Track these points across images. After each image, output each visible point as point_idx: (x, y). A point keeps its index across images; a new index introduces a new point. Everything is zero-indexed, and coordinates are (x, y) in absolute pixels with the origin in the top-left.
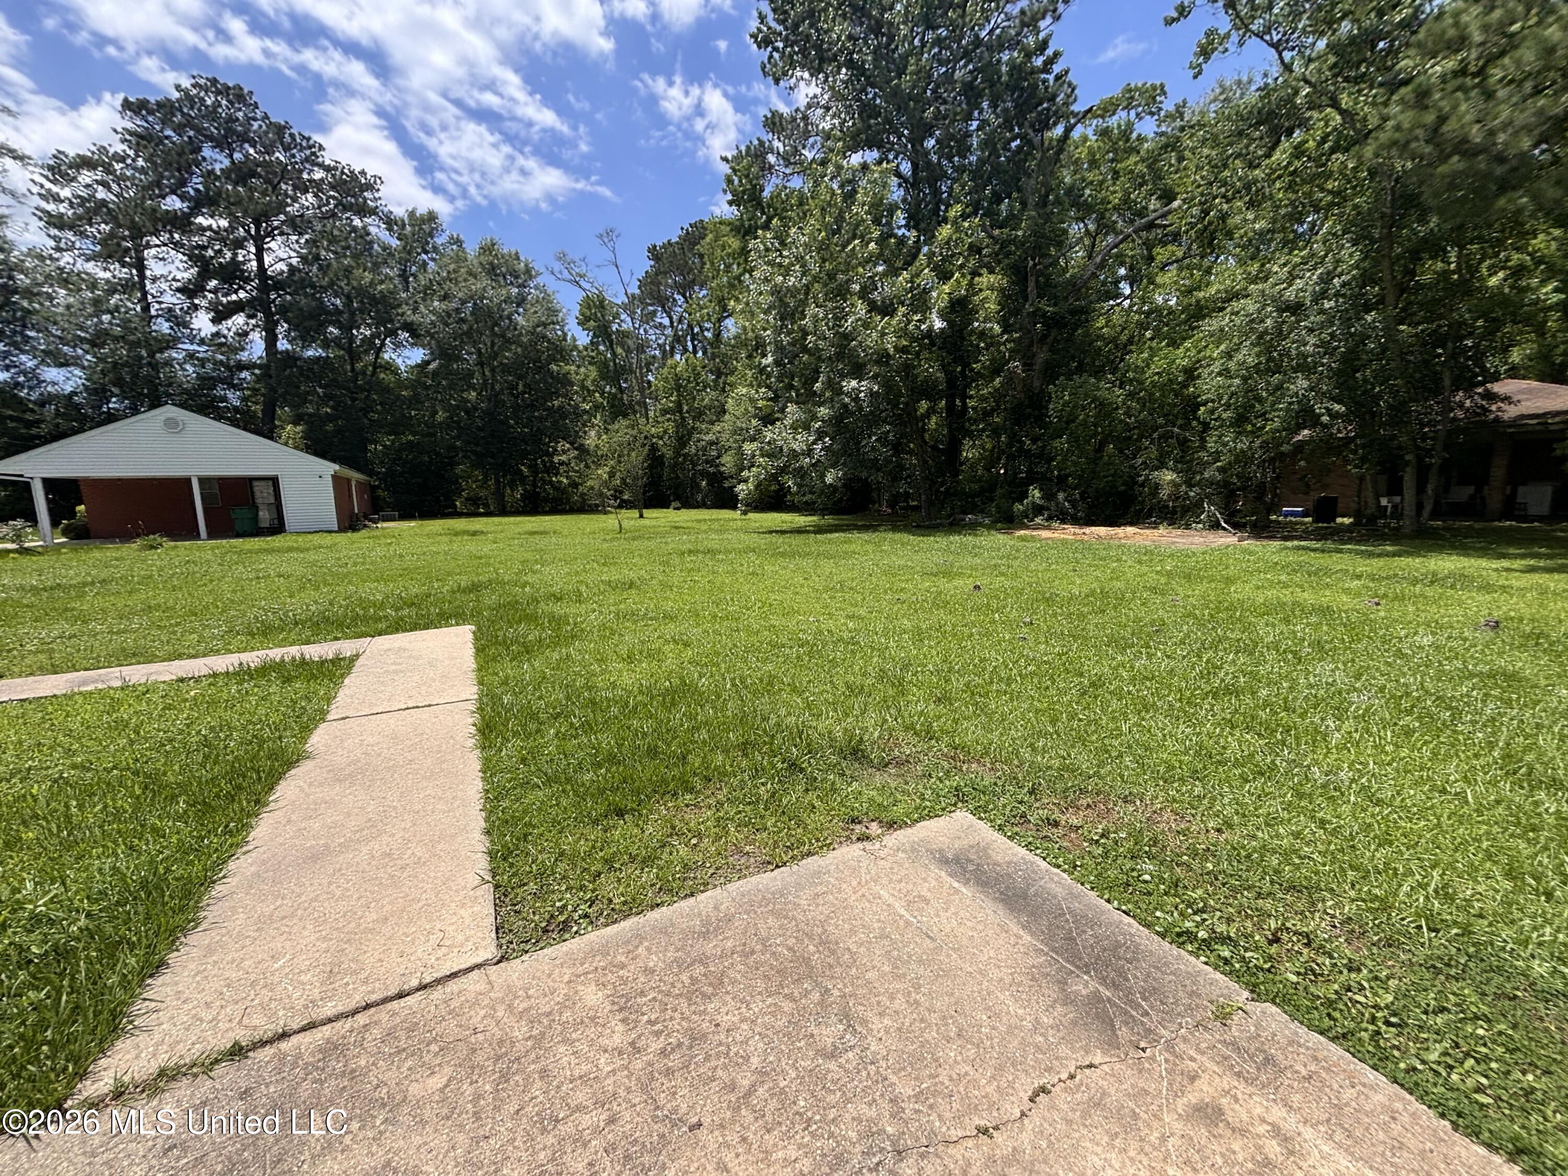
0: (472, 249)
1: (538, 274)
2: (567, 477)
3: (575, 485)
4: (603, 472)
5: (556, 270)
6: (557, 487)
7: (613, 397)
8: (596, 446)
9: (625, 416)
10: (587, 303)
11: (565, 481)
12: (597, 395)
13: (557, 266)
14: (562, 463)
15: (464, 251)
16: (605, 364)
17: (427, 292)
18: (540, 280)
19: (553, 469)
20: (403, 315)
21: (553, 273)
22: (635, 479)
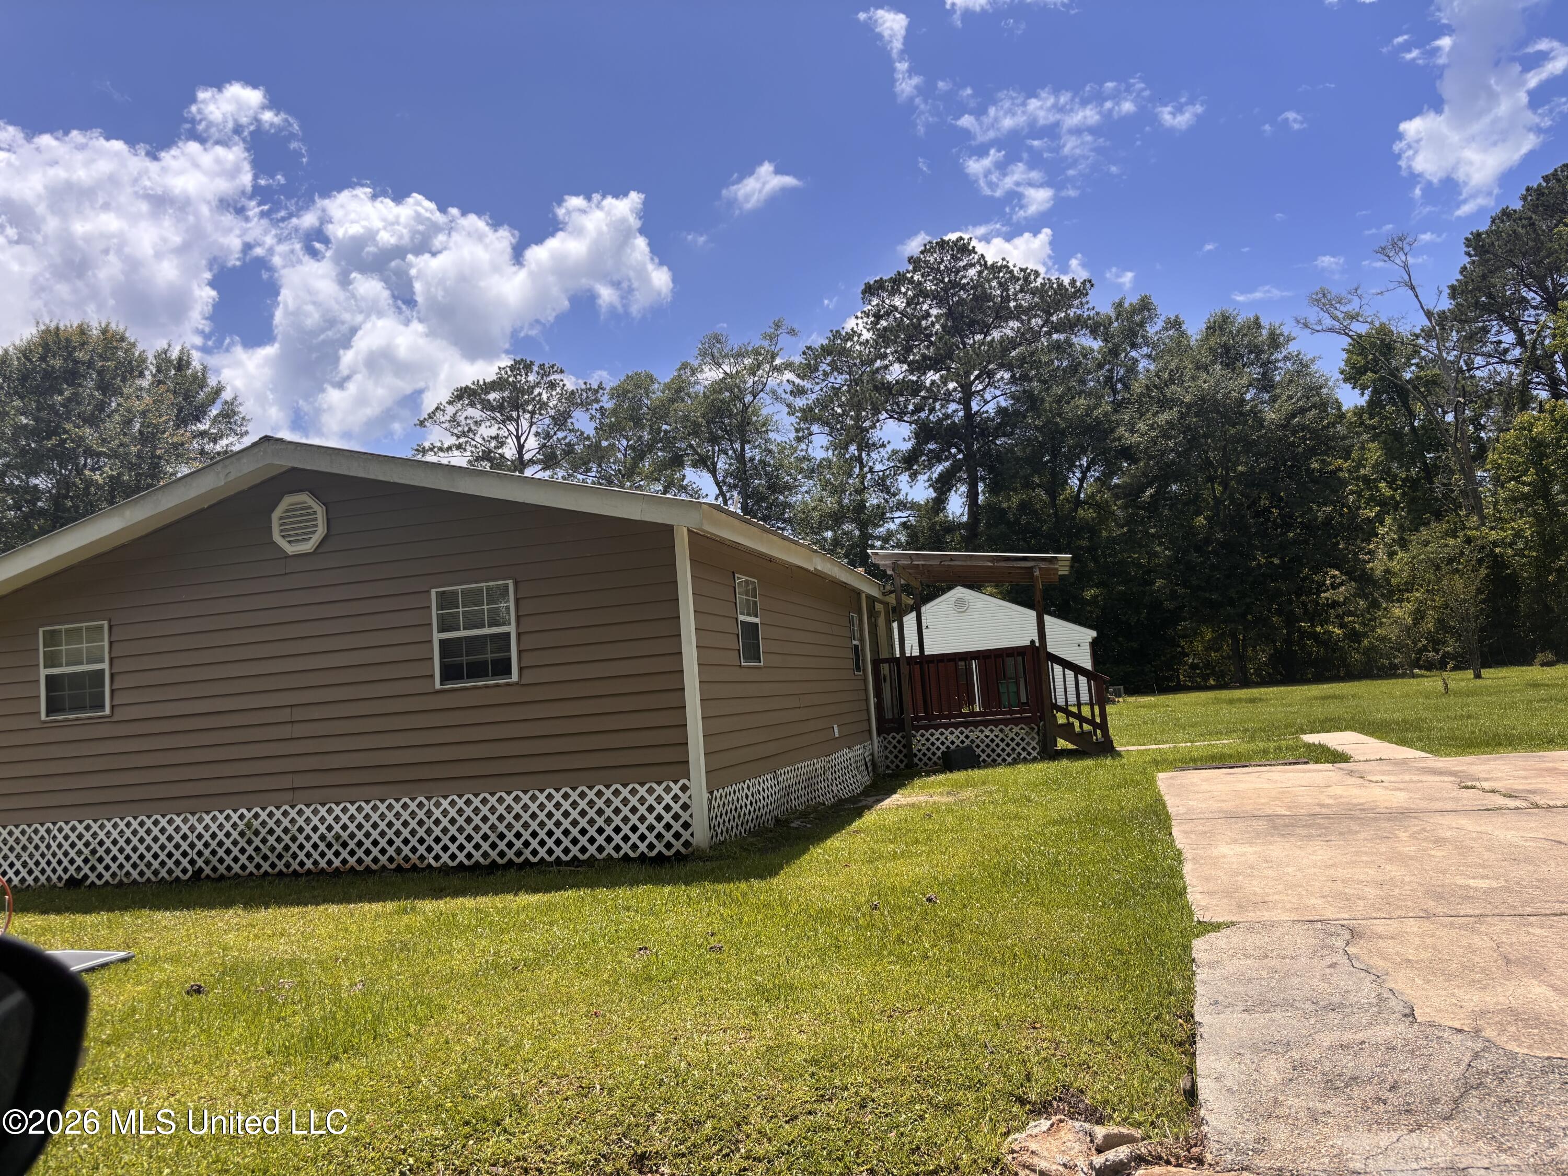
0: (1195, 329)
1: (1289, 340)
2: (1341, 626)
3: (1354, 636)
4: (1401, 612)
5: (1312, 320)
6: (1325, 641)
7: (1413, 484)
8: (1387, 571)
9: (1439, 516)
10: (1359, 346)
11: (1337, 631)
12: (1382, 485)
13: (1313, 314)
14: (1335, 604)
15: (1183, 334)
16: (1397, 435)
17: (1142, 403)
18: (1292, 348)
19: (1318, 614)
20: (1119, 439)
21: (1306, 325)
22: (1464, 618)
